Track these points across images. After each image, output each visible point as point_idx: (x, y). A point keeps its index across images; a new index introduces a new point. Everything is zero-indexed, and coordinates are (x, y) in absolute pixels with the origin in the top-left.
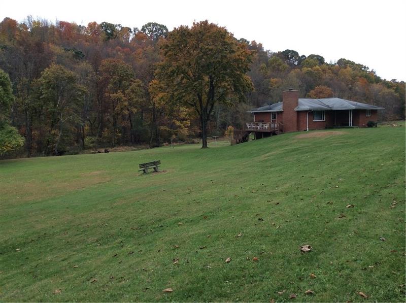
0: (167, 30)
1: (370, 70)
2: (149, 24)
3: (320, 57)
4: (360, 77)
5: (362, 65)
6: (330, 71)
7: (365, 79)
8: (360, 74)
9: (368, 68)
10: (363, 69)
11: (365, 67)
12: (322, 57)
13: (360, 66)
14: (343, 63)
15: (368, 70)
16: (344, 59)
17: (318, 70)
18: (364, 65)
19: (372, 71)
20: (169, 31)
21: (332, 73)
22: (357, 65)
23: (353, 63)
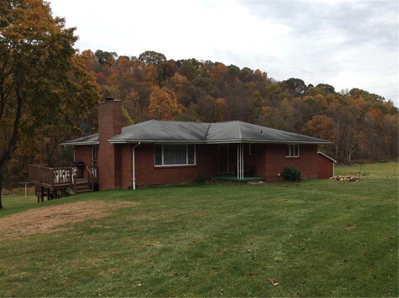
0: (165, 58)
1: (387, 100)
2: (147, 53)
3: (330, 86)
4: (374, 108)
5: (377, 95)
6: (337, 100)
7: (379, 110)
8: (373, 105)
9: (384, 99)
10: (378, 99)
11: (380, 97)
12: (332, 87)
13: (375, 97)
14: (356, 93)
15: (384, 101)
16: (357, 89)
17: (320, 98)
18: (379, 95)
19: (389, 102)
20: (167, 60)
21: (340, 103)
22: (371, 95)
23: (366, 93)
